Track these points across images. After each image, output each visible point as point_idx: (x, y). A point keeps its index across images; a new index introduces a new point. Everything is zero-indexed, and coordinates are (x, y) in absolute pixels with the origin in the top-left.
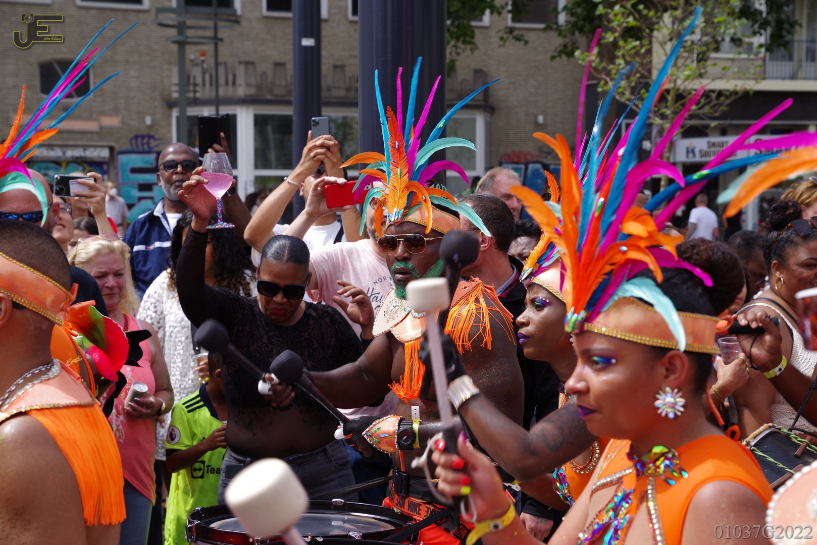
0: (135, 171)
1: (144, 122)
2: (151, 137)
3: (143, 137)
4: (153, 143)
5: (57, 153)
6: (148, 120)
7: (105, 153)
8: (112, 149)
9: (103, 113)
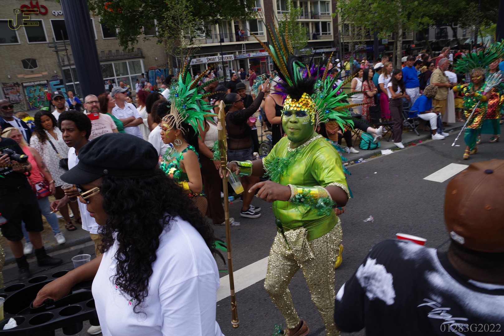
0: (55, 85)
1: (54, 72)
2: (57, 76)
3: (55, 76)
4: (58, 77)
5: (33, 84)
6: (55, 72)
7: (46, 82)
8: (47, 80)
9: (42, 71)
